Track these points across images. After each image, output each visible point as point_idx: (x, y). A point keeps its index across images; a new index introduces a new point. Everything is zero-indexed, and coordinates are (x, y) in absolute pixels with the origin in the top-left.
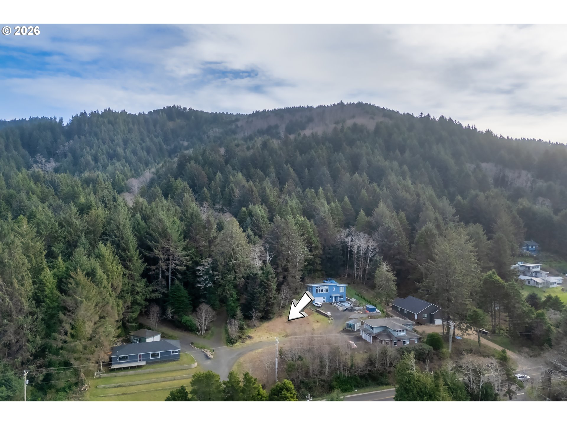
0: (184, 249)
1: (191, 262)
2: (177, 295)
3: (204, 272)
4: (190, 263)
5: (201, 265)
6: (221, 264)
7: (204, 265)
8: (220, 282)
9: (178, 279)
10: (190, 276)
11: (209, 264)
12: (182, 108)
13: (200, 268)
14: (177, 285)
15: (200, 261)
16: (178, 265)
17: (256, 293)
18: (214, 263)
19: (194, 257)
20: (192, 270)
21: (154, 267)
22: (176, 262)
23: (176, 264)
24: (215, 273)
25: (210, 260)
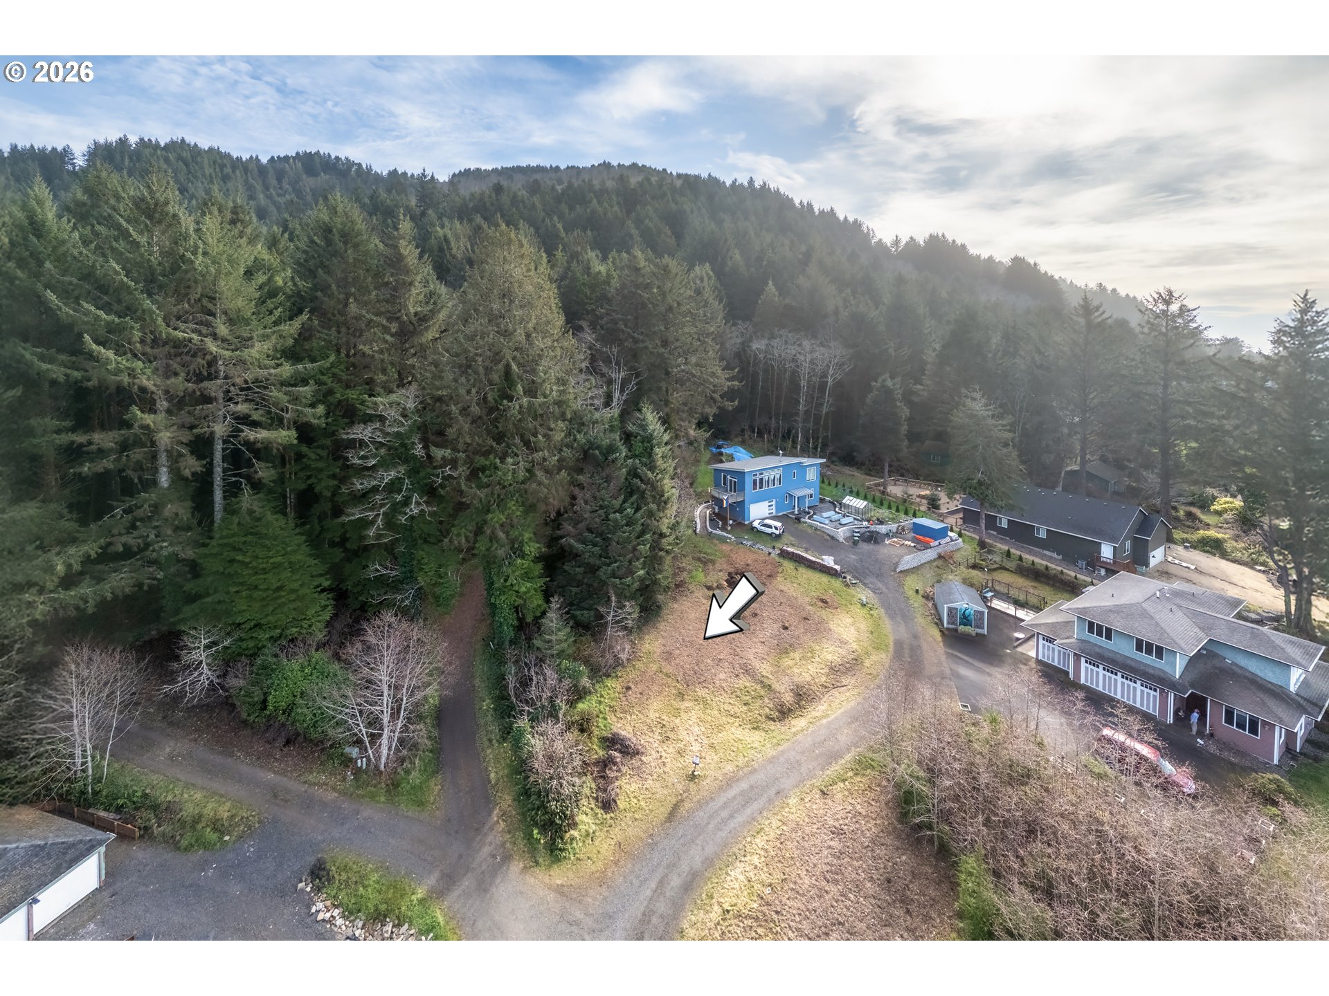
0: (292, 355)
1: (321, 409)
2: (246, 565)
3: (383, 451)
4: (316, 415)
5: (367, 419)
6: (465, 411)
7: (382, 419)
8: (461, 492)
9: (257, 486)
10: (321, 465)
11: (404, 416)
12: (333, 157)
13: (362, 432)
14: (251, 512)
15: (363, 402)
16: (254, 424)
17: (617, 527)
18: (431, 404)
19: (338, 388)
20: (328, 442)
21: (104, 439)
22: (242, 408)
23: (244, 420)
24: (439, 453)
25: (408, 398)
